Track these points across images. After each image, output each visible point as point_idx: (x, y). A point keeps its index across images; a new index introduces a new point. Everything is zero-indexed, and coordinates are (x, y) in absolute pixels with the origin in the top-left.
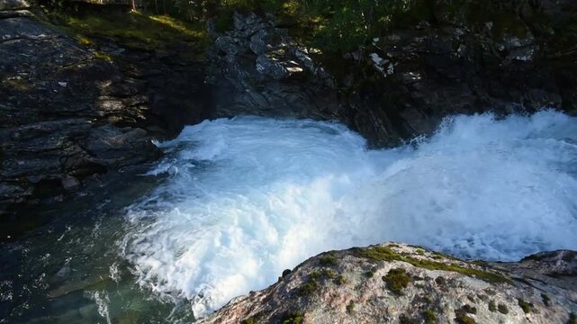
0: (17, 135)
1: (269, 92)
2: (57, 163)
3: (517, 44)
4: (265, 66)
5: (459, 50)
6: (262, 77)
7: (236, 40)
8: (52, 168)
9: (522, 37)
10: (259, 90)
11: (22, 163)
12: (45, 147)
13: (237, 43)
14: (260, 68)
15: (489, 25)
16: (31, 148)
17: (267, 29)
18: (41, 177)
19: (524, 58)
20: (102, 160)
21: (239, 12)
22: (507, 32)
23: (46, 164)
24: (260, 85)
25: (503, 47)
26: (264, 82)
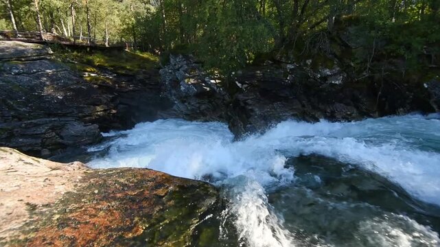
0: (23, 125)
1: (189, 103)
2: (39, 141)
3: (329, 73)
4: (185, 87)
5: (288, 78)
6: (184, 94)
7: (170, 71)
8: (36, 144)
9: (331, 69)
10: (183, 102)
11: (21, 140)
12: (36, 132)
13: (171, 73)
14: (182, 88)
15: (309, 62)
16: (29, 132)
17: (187, 64)
18: (30, 148)
19: (337, 82)
20: (65, 141)
21: (172, 54)
22: (321, 65)
23: (34, 141)
24: (184, 99)
25: (319, 76)
26: (186, 97)
